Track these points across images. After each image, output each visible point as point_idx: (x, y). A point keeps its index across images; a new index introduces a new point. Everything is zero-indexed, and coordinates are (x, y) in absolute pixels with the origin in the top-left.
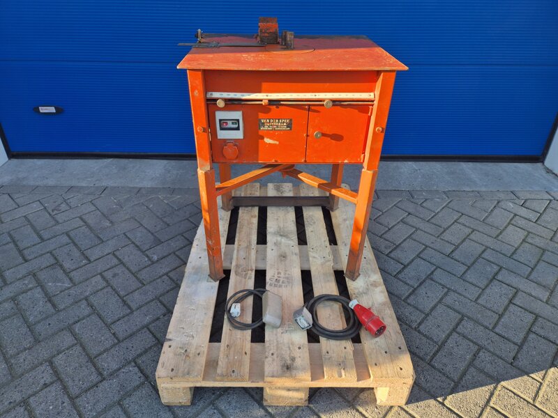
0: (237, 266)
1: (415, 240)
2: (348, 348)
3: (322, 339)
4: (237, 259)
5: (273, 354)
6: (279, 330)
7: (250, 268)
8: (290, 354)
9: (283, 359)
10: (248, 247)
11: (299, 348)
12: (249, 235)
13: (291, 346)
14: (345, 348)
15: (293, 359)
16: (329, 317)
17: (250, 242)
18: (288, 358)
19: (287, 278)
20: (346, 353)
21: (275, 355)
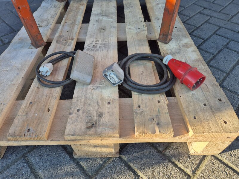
0: (60, 37)
1: (211, 23)
2: (162, 101)
3: (134, 94)
4: (61, 32)
5: (78, 110)
6: (90, 87)
7: (71, 38)
8: (98, 109)
9: (89, 115)
10: (73, 24)
11: (109, 103)
12: (76, 16)
13: (100, 101)
14: (159, 102)
15: (100, 115)
16: (142, 74)
17: (75, 21)
18: (95, 114)
19: (104, 44)
20: (160, 106)
21: (81, 112)
